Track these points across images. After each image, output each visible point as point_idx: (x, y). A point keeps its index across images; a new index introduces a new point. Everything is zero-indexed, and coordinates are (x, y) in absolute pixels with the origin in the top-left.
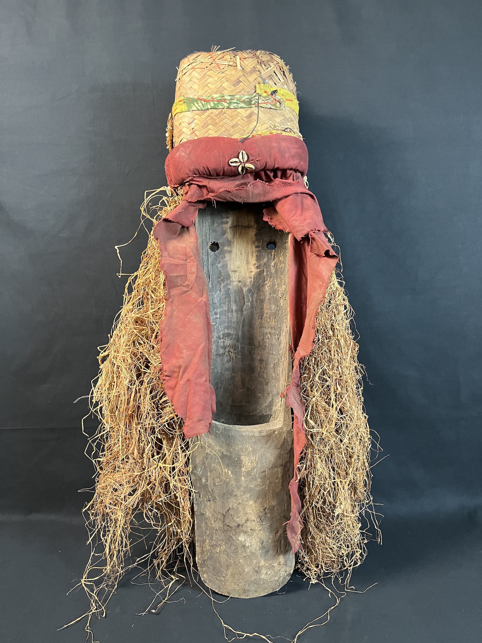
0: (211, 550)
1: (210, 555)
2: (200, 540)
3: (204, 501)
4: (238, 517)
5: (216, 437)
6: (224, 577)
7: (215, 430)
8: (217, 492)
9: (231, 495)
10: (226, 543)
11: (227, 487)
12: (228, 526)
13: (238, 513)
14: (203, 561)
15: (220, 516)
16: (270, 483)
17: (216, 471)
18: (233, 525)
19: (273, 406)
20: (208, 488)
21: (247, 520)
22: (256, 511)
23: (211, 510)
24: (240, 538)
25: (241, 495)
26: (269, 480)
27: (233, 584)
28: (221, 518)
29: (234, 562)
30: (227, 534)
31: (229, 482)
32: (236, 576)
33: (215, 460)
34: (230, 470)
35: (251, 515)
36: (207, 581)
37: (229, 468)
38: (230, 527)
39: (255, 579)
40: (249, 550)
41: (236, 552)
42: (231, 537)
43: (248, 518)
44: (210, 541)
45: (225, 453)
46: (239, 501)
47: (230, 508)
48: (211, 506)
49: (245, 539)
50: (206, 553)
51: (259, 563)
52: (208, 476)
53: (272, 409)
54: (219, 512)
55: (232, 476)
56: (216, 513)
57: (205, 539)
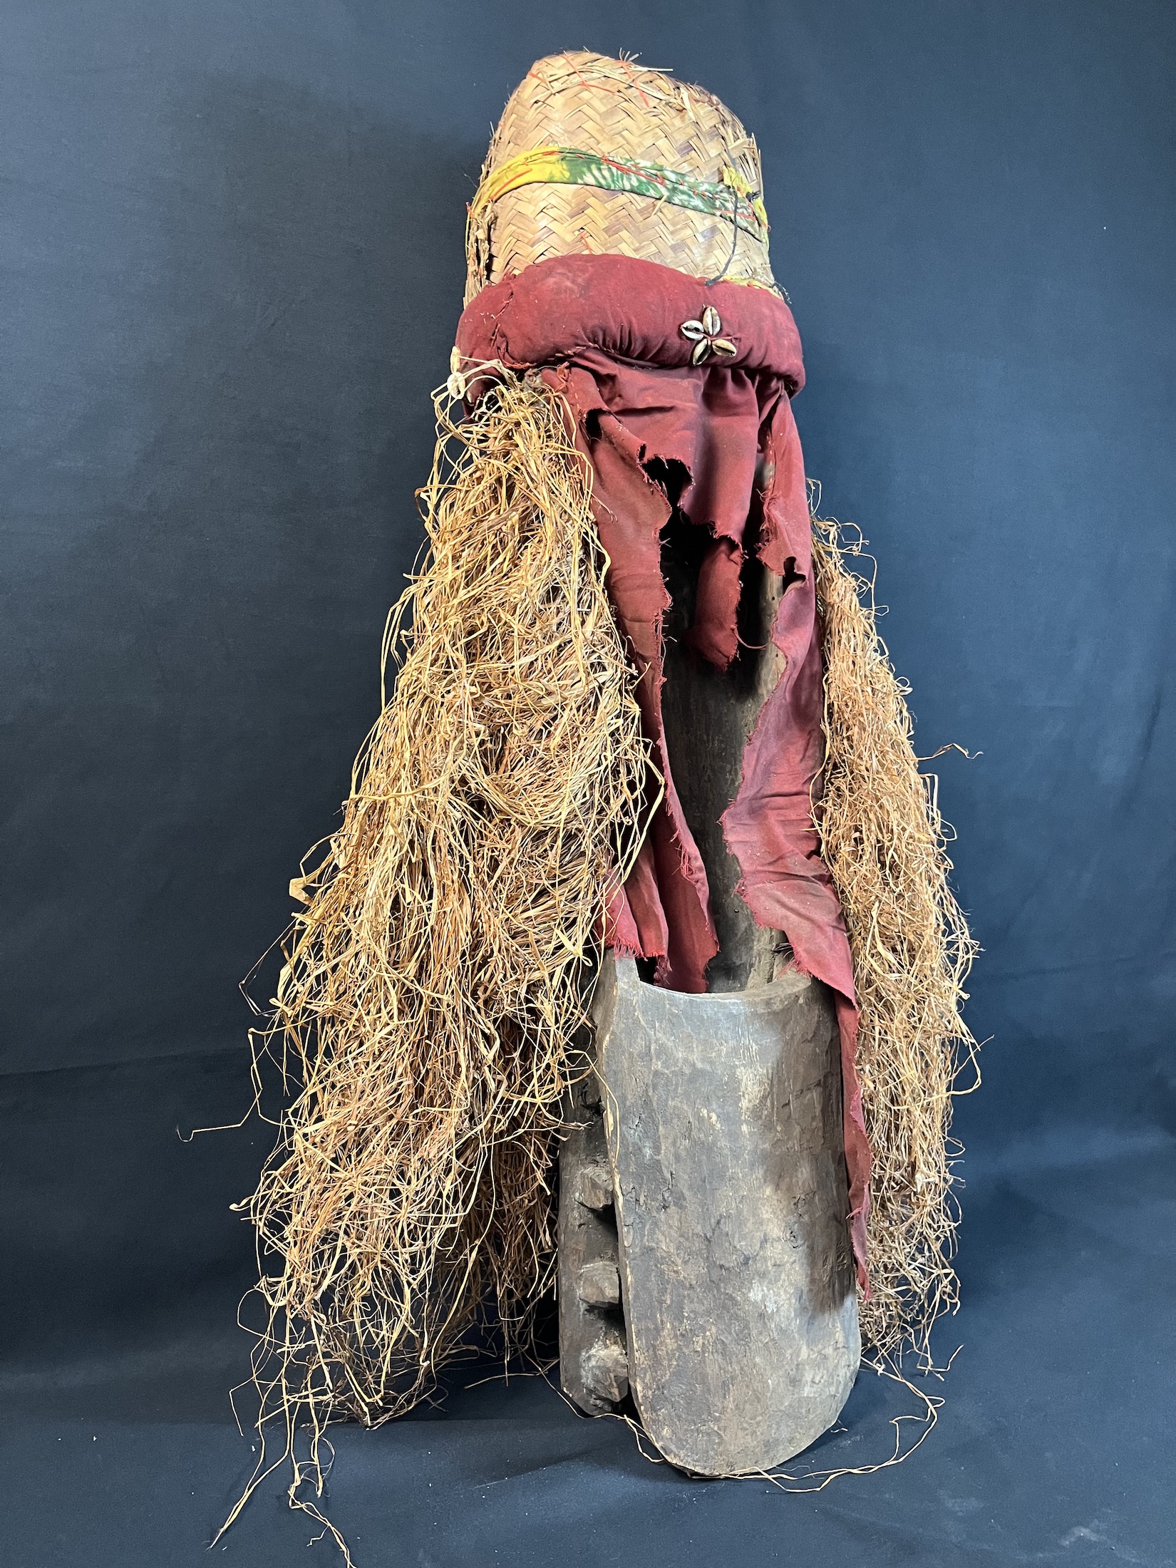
0: (679, 1348)
1: (678, 1365)
2: (648, 1329)
3: (649, 1211)
4: (743, 1238)
5: (673, 1024)
6: (717, 1420)
7: (668, 1006)
8: (686, 1177)
9: (722, 1177)
10: (719, 1317)
11: (708, 1158)
12: (722, 1266)
13: (741, 1224)
14: (659, 1389)
15: (698, 1245)
16: (803, 1131)
17: (679, 1118)
18: (732, 1261)
19: (753, 940)
20: (661, 1171)
21: (765, 1240)
22: (781, 1210)
23: (673, 1233)
24: (751, 1295)
25: (745, 1176)
26: (798, 1124)
27: (740, 1434)
28: (700, 1250)
29: (742, 1369)
30: (718, 1290)
31: (714, 1143)
32: (748, 1406)
33: (676, 1089)
34: (714, 1111)
35: (771, 1226)
36: (673, 1447)
37: (710, 1104)
38: (726, 1270)
39: (790, 1405)
40: (773, 1326)
41: (743, 1337)
42: (731, 1298)
43: (765, 1235)
44: (676, 1324)
45: (699, 1065)
46: (741, 1193)
47: (721, 1215)
48: (671, 1222)
49: (764, 1296)
50: (665, 1363)
51: (798, 1356)
52: (659, 1137)
53: (751, 948)
54: (696, 1231)
55: (719, 1126)
56: (687, 1239)
57: (662, 1321)
